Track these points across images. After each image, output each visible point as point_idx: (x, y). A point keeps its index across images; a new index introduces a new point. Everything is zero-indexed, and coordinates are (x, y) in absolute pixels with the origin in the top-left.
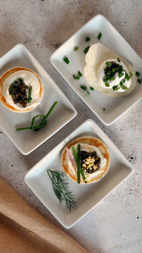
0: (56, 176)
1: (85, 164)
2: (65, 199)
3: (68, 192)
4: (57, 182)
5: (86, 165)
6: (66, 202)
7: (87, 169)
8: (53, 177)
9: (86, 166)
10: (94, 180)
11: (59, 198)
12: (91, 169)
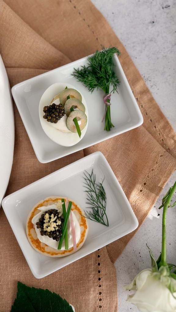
0: (99, 216)
1: (58, 224)
2: (95, 186)
3: (89, 192)
4: (99, 209)
5: (56, 223)
6: (94, 182)
7: (56, 217)
8: (102, 216)
9: (57, 221)
10: (54, 200)
11: (103, 188)
12: (52, 216)
